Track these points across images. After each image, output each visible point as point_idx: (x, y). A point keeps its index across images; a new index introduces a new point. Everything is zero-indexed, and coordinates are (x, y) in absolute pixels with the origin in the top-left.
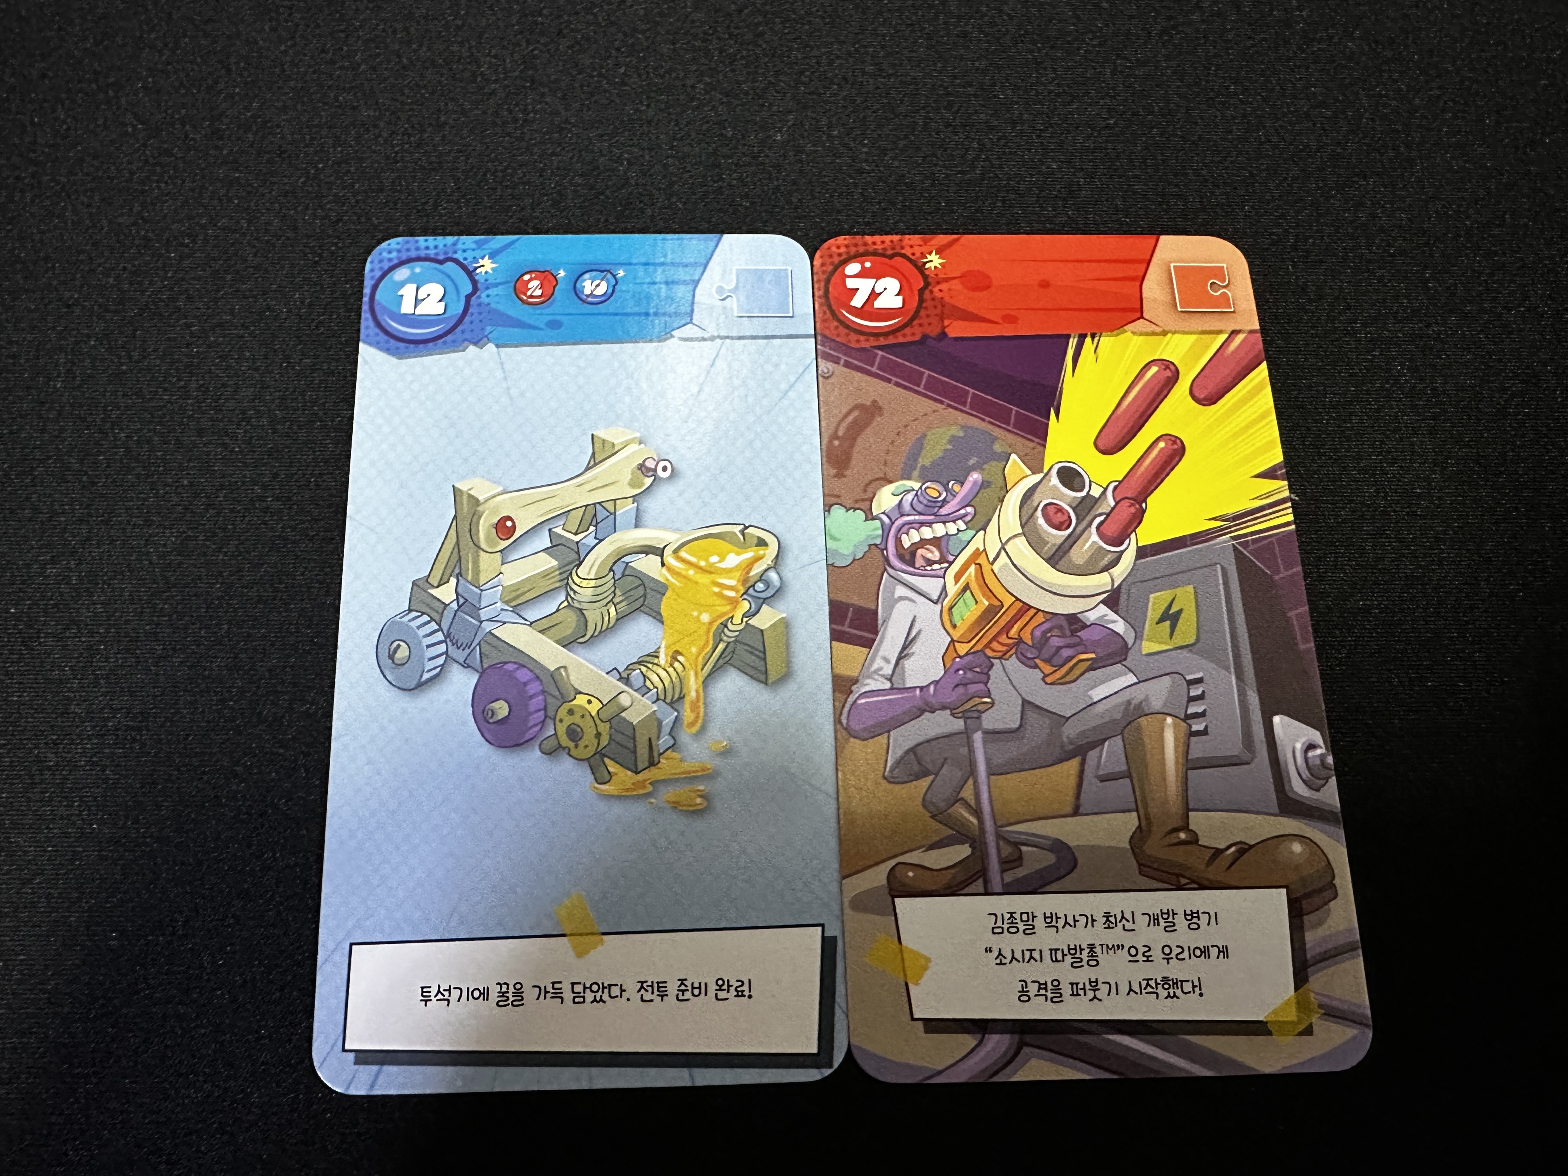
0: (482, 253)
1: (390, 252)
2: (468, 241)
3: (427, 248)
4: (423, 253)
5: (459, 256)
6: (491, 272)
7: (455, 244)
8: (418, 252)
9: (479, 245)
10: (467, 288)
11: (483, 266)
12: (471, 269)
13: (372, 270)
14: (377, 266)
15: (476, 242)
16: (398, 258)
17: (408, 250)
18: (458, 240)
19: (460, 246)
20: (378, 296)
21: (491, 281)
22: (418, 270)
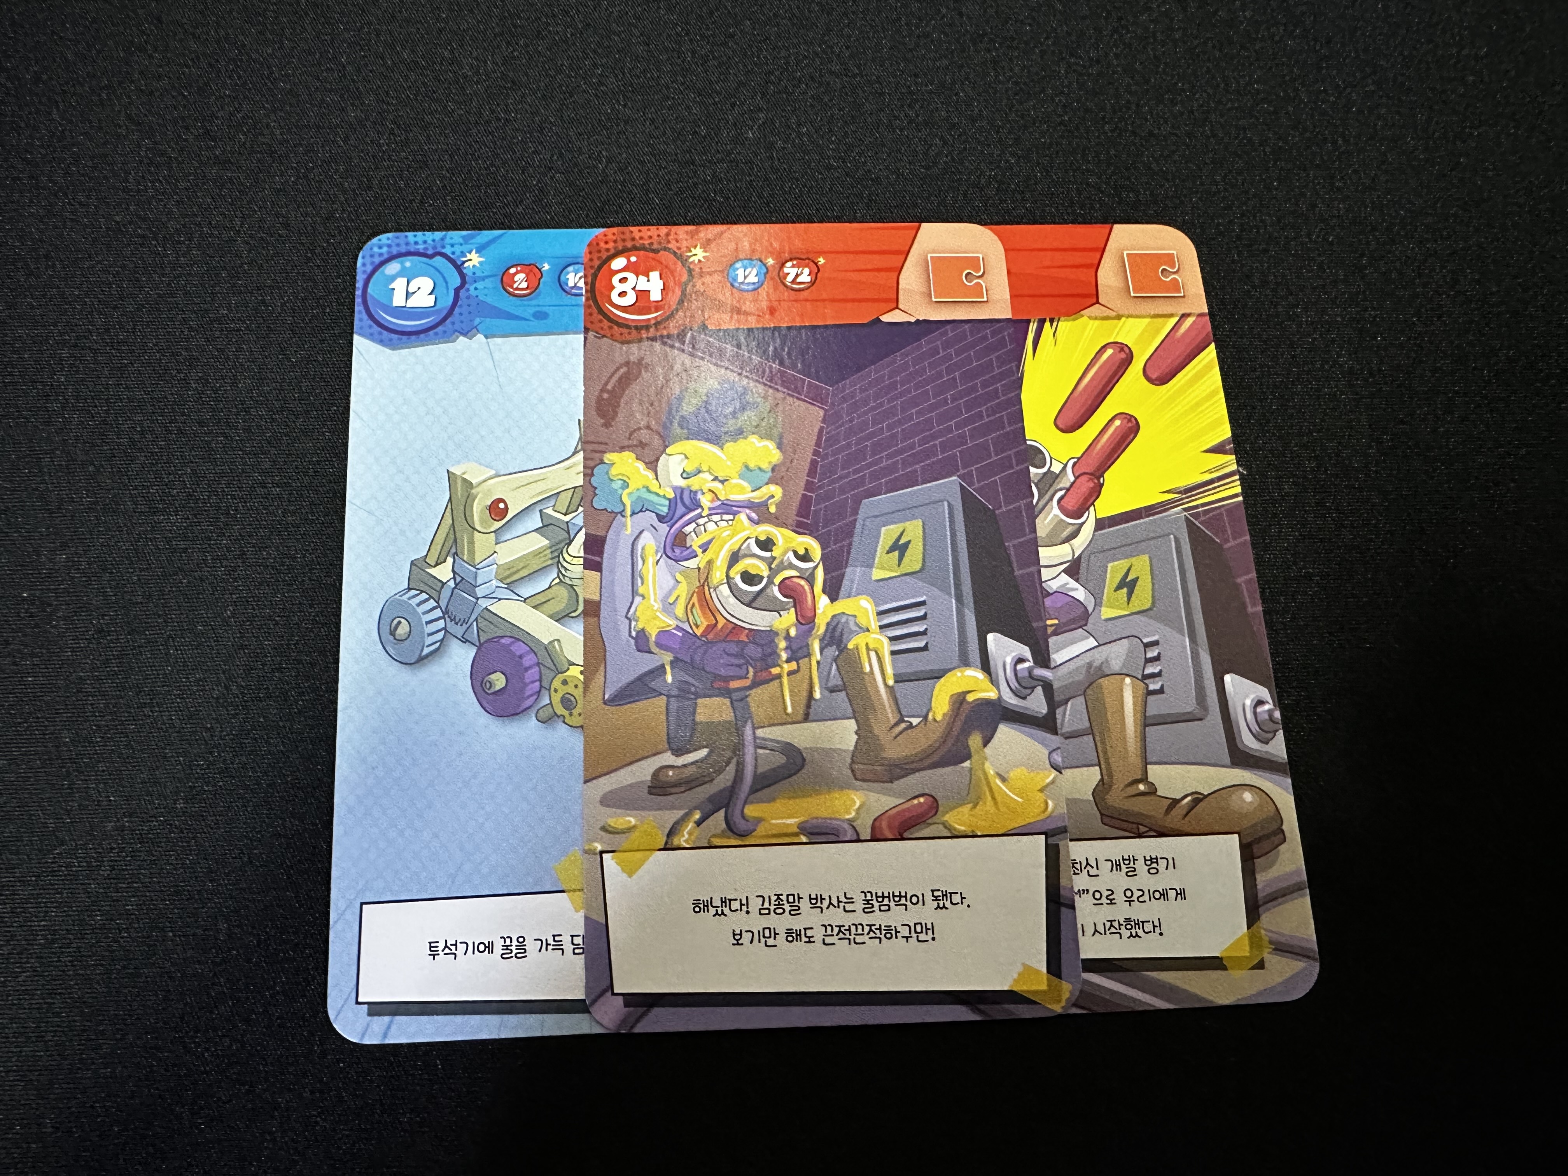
0: (469, 247)
1: (380, 247)
2: (456, 236)
3: (416, 243)
4: (412, 248)
5: (448, 251)
6: (478, 265)
7: (442, 239)
8: (409, 248)
9: (466, 240)
10: (456, 281)
11: (470, 260)
12: (459, 263)
13: (364, 265)
14: (368, 260)
15: (463, 237)
16: (389, 252)
17: (398, 245)
18: (445, 236)
19: (448, 241)
20: (370, 290)
21: (478, 274)
22: (408, 264)
